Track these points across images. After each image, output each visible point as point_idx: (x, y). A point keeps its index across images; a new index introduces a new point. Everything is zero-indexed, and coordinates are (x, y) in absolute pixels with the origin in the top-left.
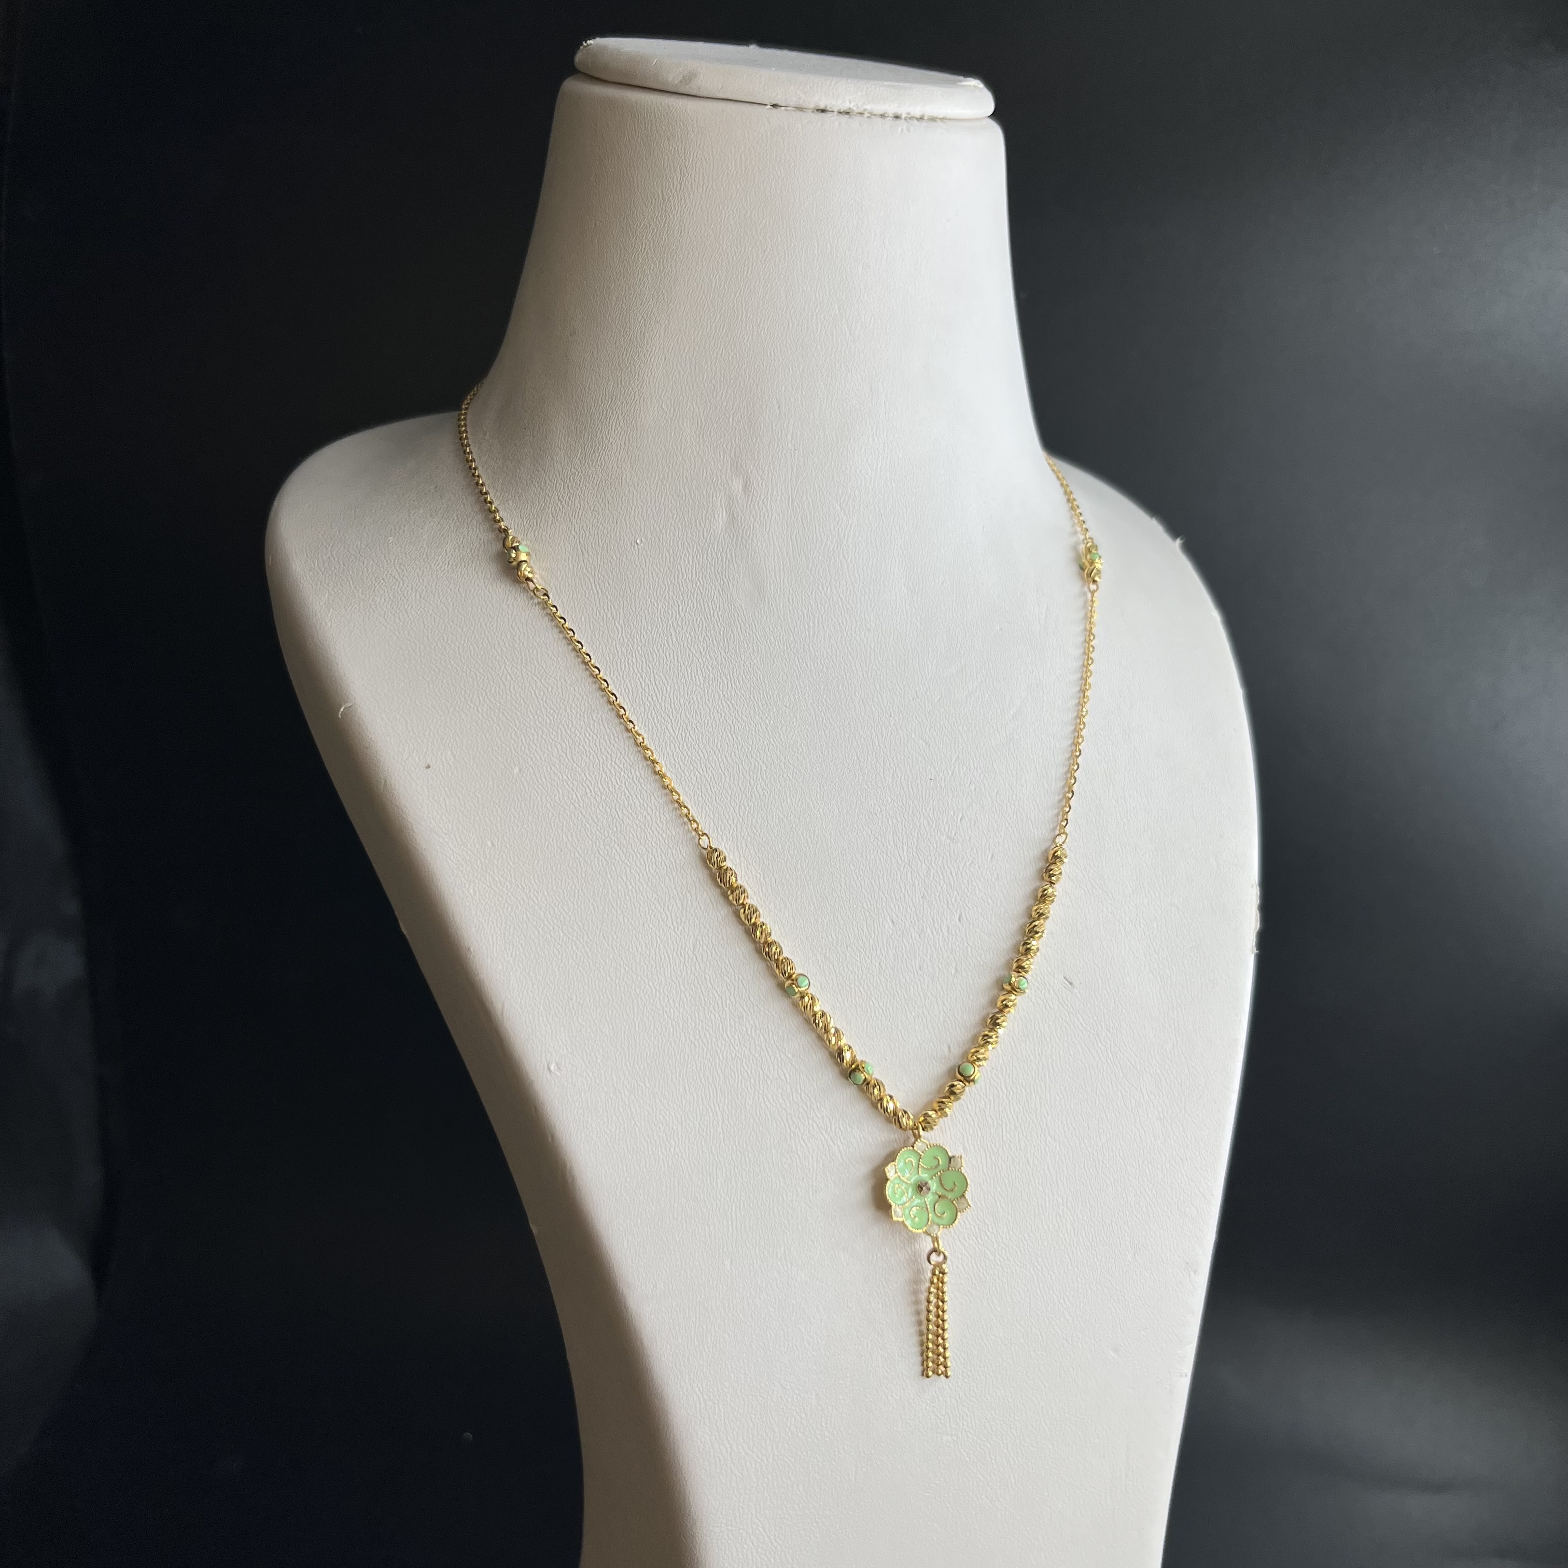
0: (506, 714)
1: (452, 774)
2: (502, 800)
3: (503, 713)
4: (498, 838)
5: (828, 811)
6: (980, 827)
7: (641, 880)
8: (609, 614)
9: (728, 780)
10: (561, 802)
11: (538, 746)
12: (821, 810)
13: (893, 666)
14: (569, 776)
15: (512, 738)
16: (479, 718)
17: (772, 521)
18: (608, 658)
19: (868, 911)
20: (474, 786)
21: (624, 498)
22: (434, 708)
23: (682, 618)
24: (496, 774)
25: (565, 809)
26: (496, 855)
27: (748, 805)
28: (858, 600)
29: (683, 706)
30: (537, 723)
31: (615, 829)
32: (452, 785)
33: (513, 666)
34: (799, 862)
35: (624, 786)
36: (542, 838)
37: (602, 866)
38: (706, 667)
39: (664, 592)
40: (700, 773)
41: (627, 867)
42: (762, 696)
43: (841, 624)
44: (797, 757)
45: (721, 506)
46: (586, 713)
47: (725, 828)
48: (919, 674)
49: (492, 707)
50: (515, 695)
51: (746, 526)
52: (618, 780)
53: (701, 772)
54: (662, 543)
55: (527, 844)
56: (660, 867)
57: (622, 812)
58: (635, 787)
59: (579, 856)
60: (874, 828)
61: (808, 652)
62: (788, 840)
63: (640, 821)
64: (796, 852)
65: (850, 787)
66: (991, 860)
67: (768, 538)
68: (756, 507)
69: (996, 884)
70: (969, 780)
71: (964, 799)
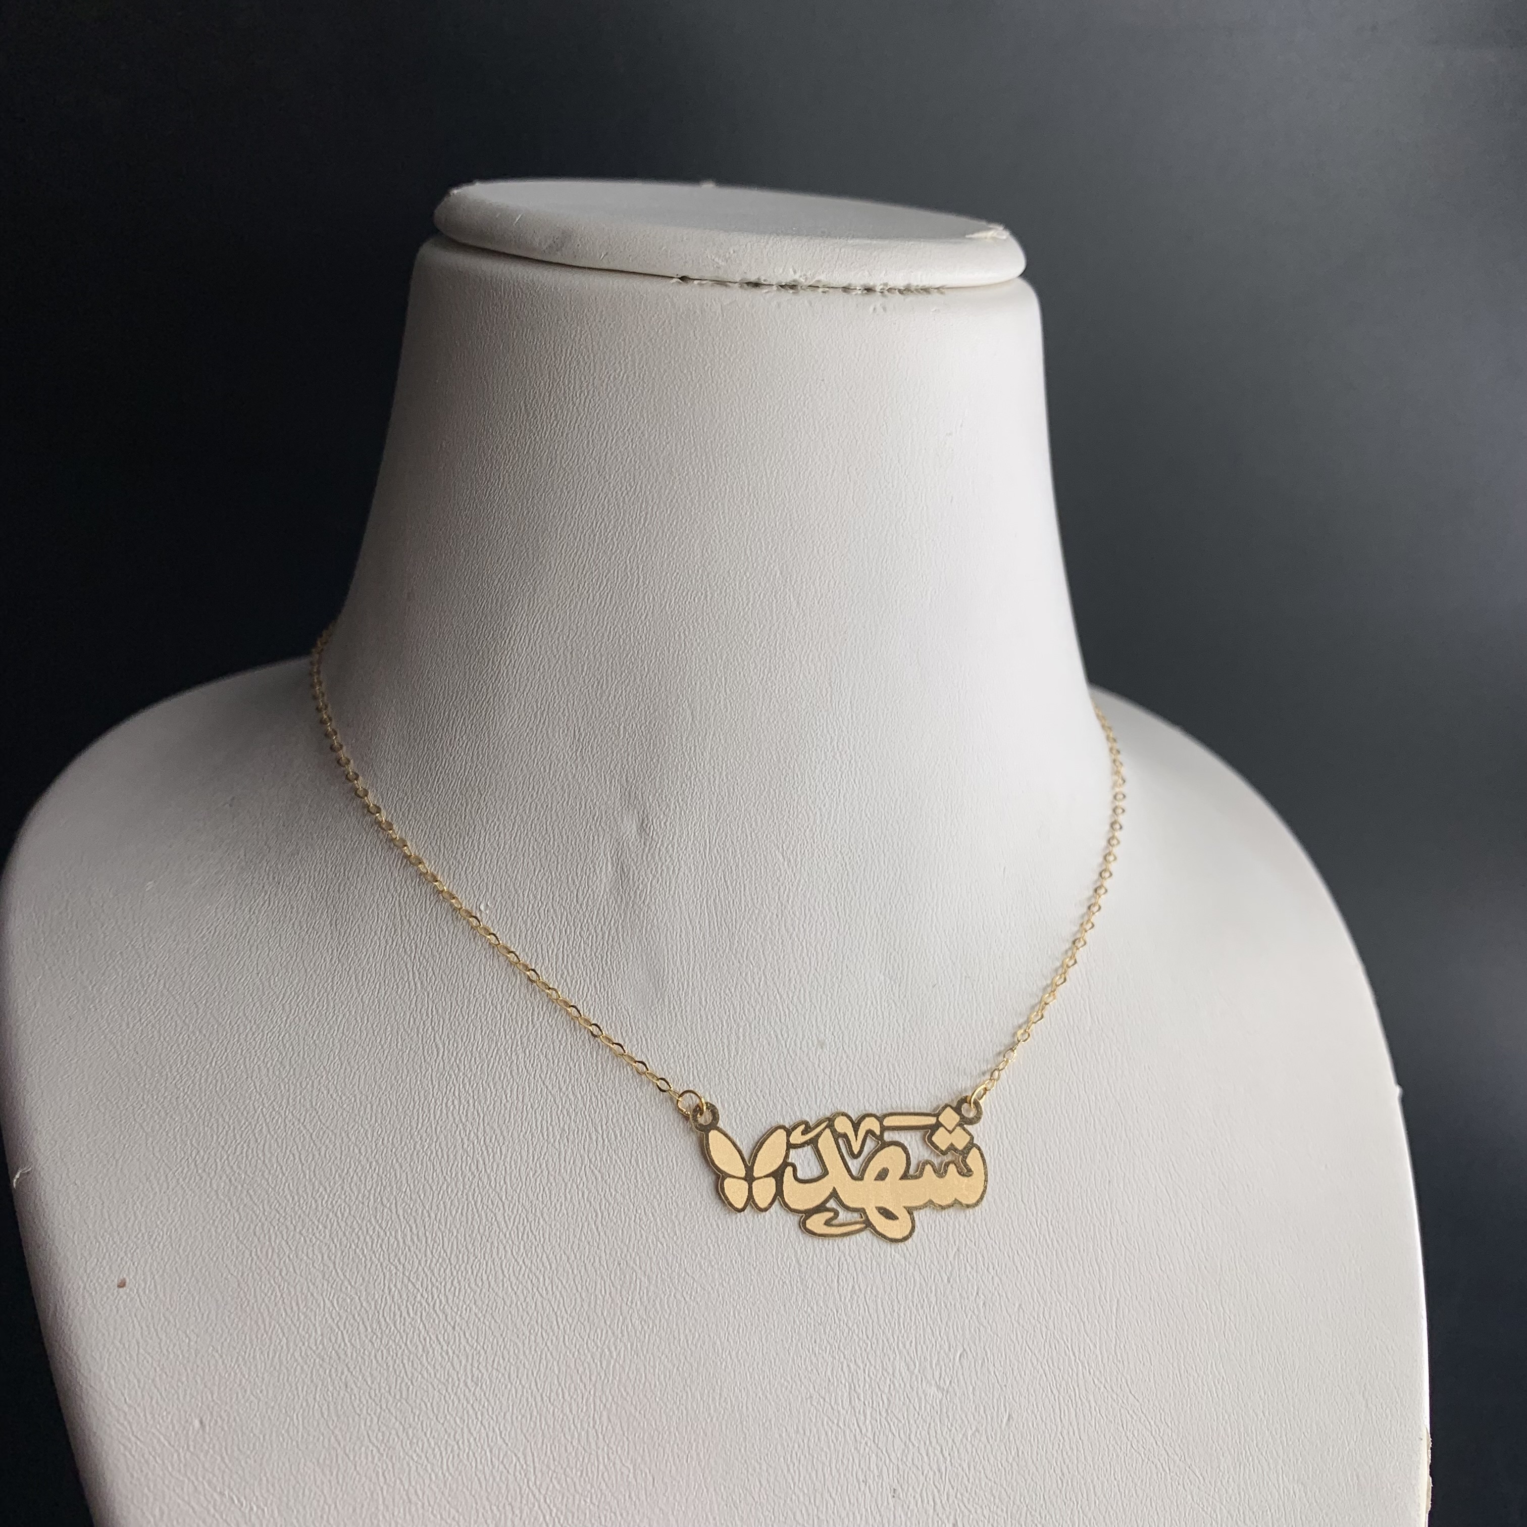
0: (251, 1192)
1: (156, 1298)
2: (226, 1344)
4: (211, 1413)
5: (744, 1354)
6: (992, 1369)
7: (433, 1486)
8: (428, 1023)
9: (586, 1306)
10: (317, 1348)
12: (734, 1354)
13: (859, 1101)
14: (335, 1303)
15: (255, 1235)
16: (211, 1199)
17: (679, 878)
18: (417, 1098)
20: (187, 1320)
21: (467, 839)
22: (147, 1179)
23: (537, 1030)
24: (223, 1298)
25: (323, 1360)
26: (205, 1447)
27: (616, 1348)
28: (807, 996)
30: (297, 1209)
31: (398, 1397)
32: (153, 1317)
33: (274, 1110)
34: (694, 1445)
36: (281, 1411)
37: (373, 1462)
38: (565, 1113)
40: (541, 1295)
41: (411, 1463)
42: (649, 1159)
43: (780, 1036)
44: (700, 1263)
45: (605, 855)
46: (373, 1191)
47: (576, 1389)
50: (270, 1160)
51: (641, 887)
52: (411, 1312)
53: (544, 1293)
54: (517, 911)
55: (257, 1425)
56: (465, 1462)
57: (413, 1366)
58: (437, 1322)
59: (336, 1445)
60: (818, 1381)
61: (726, 1082)
62: (678, 1408)
63: (440, 1381)
64: (689, 1428)
65: (783, 1312)
66: (1007, 1424)
67: (674, 904)
68: (657, 858)
69: (1015, 1465)
70: (975, 1288)
71: (967, 1321)
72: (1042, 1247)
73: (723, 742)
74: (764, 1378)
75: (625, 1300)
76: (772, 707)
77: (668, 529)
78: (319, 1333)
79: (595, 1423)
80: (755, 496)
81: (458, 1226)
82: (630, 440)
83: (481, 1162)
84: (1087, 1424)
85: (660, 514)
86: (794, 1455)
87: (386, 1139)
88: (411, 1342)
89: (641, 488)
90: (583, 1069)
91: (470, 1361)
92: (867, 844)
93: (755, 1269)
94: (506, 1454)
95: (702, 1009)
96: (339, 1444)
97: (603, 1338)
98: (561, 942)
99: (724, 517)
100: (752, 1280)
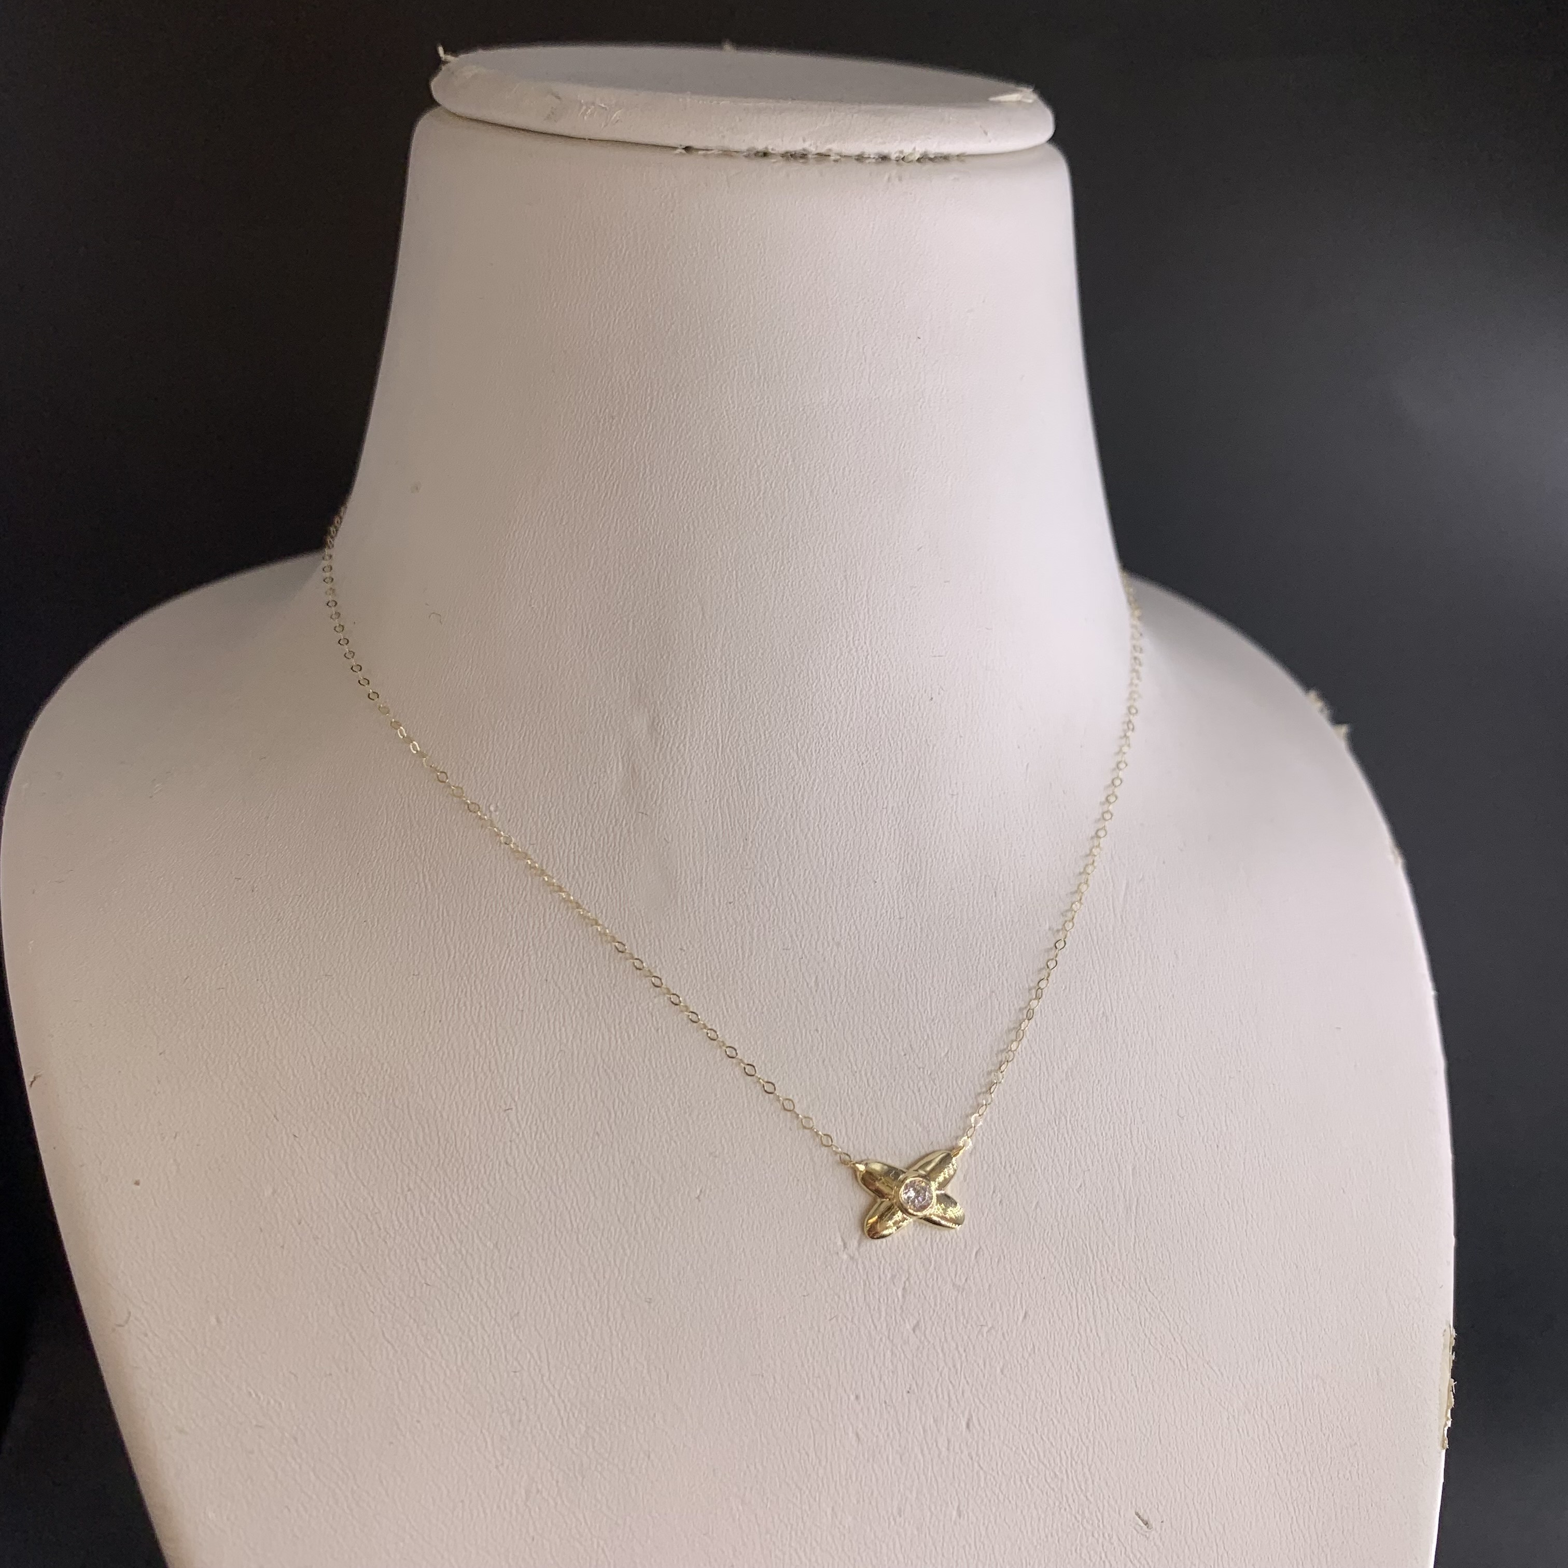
0: (263, 1094)
1: (170, 1199)
2: (240, 1244)
3: (259, 1094)
4: (227, 1312)
6: (1008, 1267)
7: (448, 1382)
8: (439, 925)
9: (599, 1205)
10: (331, 1247)
11: (306, 1149)
13: (875, 1000)
14: (348, 1204)
15: (267, 1136)
16: (223, 1101)
17: (692, 778)
18: (428, 999)
19: (817, 1420)
20: (201, 1220)
22: (159, 1082)
23: (548, 932)
24: (236, 1199)
26: (222, 1343)
27: (629, 1246)
28: (823, 896)
29: (537, 1080)
31: (412, 1295)
32: (167, 1219)
33: (284, 1012)
34: (708, 1342)
35: (432, 1220)
36: (296, 1309)
38: (578, 1013)
39: (524, 889)
41: (426, 1359)
42: (663, 1058)
45: (616, 755)
47: (589, 1286)
48: (916, 1011)
49: (244, 1080)
51: (652, 787)
52: (424, 1211)
53: (558, 1192)
54: (527, 812)
57: (426, 1264)
58: (450, 1221)
59: (351, 1342)
61: (739, 982)
62: (692, 1305)
64: (703, 1325)
66: (1023, 1321)
67: (686, 804)
68: (668, 757)
69: (1031, 1361)
70: (992, 1186)
71: (983, 1219)
72: (1061, 1144)
73: (734, 638)
74: (778, 1276)
75: (639, 1198)
76: (785, 601)
77: (675, 415)
78: (332, 1231)
79: (608, 1320)
80: (765, 378)
81: (471, 1126)
82: (633, 321)
83: (493, 1062)
84: (1104, 1321)
85: (666, 399)
86: (808, 1351)
87: (397, 1040)
88: (424, 1241)
89: (646, 372)
90: (595, 969)
91: (483, 1259)
92: (884, 742)
93: (769, 1167)
94: (520, 1350)
95: (716, 910)
96: (354, 1340)
97: (617, 1236)
98: (572, 843)
99: (733, 402)
100: (766, 1178)
